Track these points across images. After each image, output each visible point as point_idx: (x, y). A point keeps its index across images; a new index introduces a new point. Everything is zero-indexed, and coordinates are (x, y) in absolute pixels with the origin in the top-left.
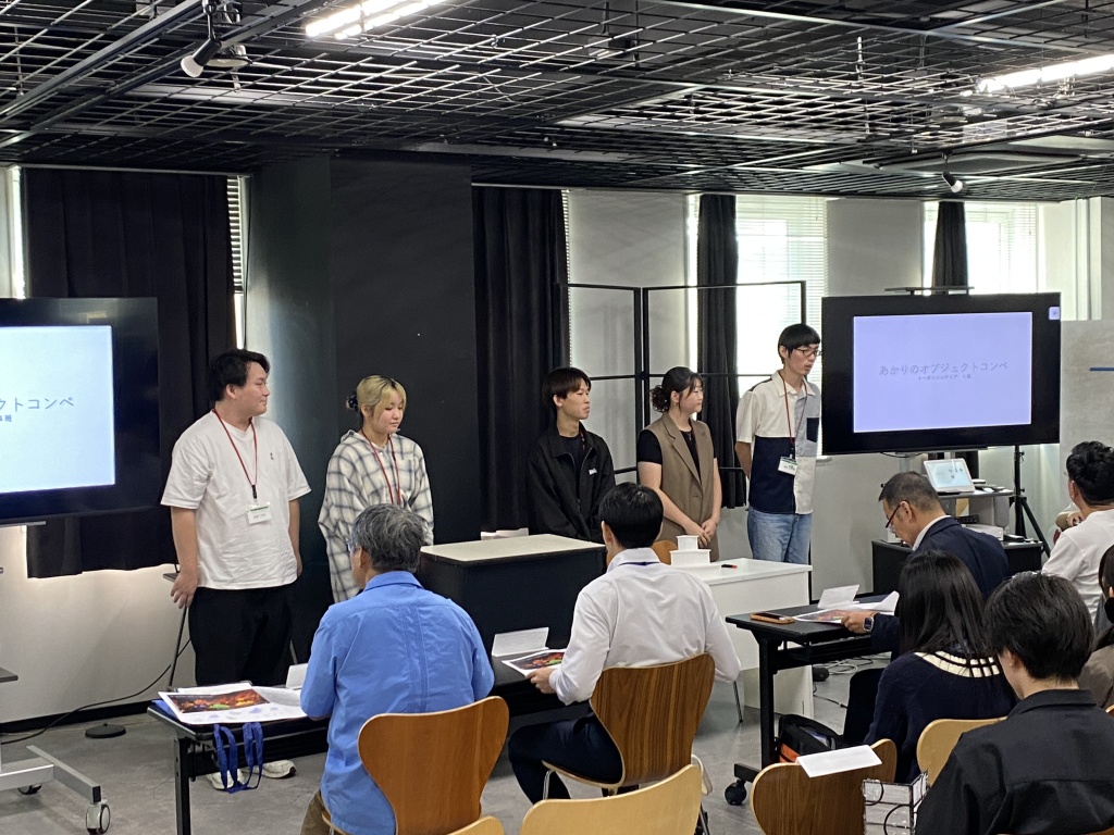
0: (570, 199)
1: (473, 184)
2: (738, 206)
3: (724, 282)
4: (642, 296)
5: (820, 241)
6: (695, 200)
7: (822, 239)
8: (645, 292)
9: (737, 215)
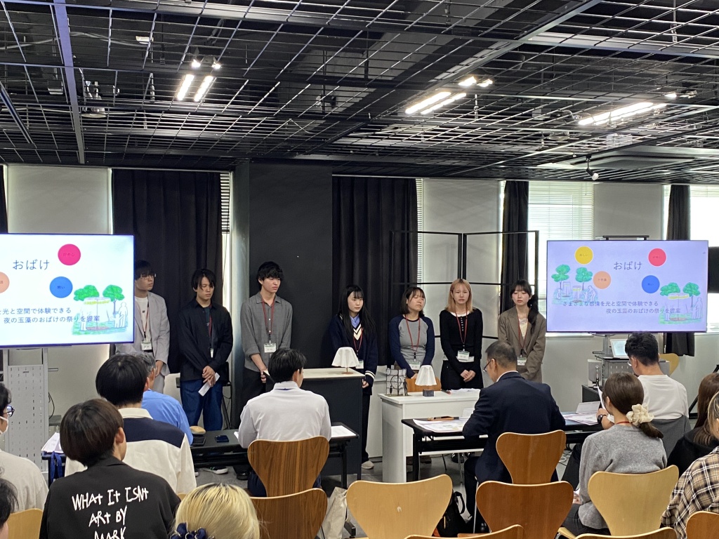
0: (421, 185)
1: (333, 175)
2: (530, 187)
3: (519, 230)
4: (463, 238)
5: (588, 207)
6: (503, 183)
7: (591, 207)
8: (465, 235)
9: (530, 192)
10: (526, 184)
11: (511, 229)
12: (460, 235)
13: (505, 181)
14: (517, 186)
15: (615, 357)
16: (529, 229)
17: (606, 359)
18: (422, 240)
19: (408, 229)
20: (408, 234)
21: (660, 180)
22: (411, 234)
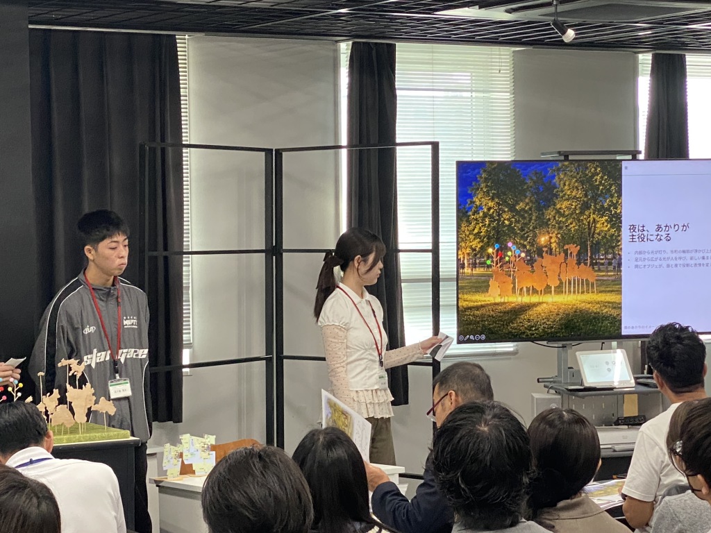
0: (185, 48)
1: (30, 26)
2: (399, 55)
3: (380, 143)
4: (274, 160)
5: (502, 98)
6: (345, 48)
7: (508, 95)
8: (279, 153)
9: (398, 66)
10: (391, 49)
11: (365, 141)
12: (268, 152)
13: (351, 43)
14: (374, 52)
15: (587, 385)
16: (398, 141)
17: (571, 390)
18: (192, 162)
19: (163, 140)
20: (163, 151)
21: (637, 44)
22: (170, 151)
